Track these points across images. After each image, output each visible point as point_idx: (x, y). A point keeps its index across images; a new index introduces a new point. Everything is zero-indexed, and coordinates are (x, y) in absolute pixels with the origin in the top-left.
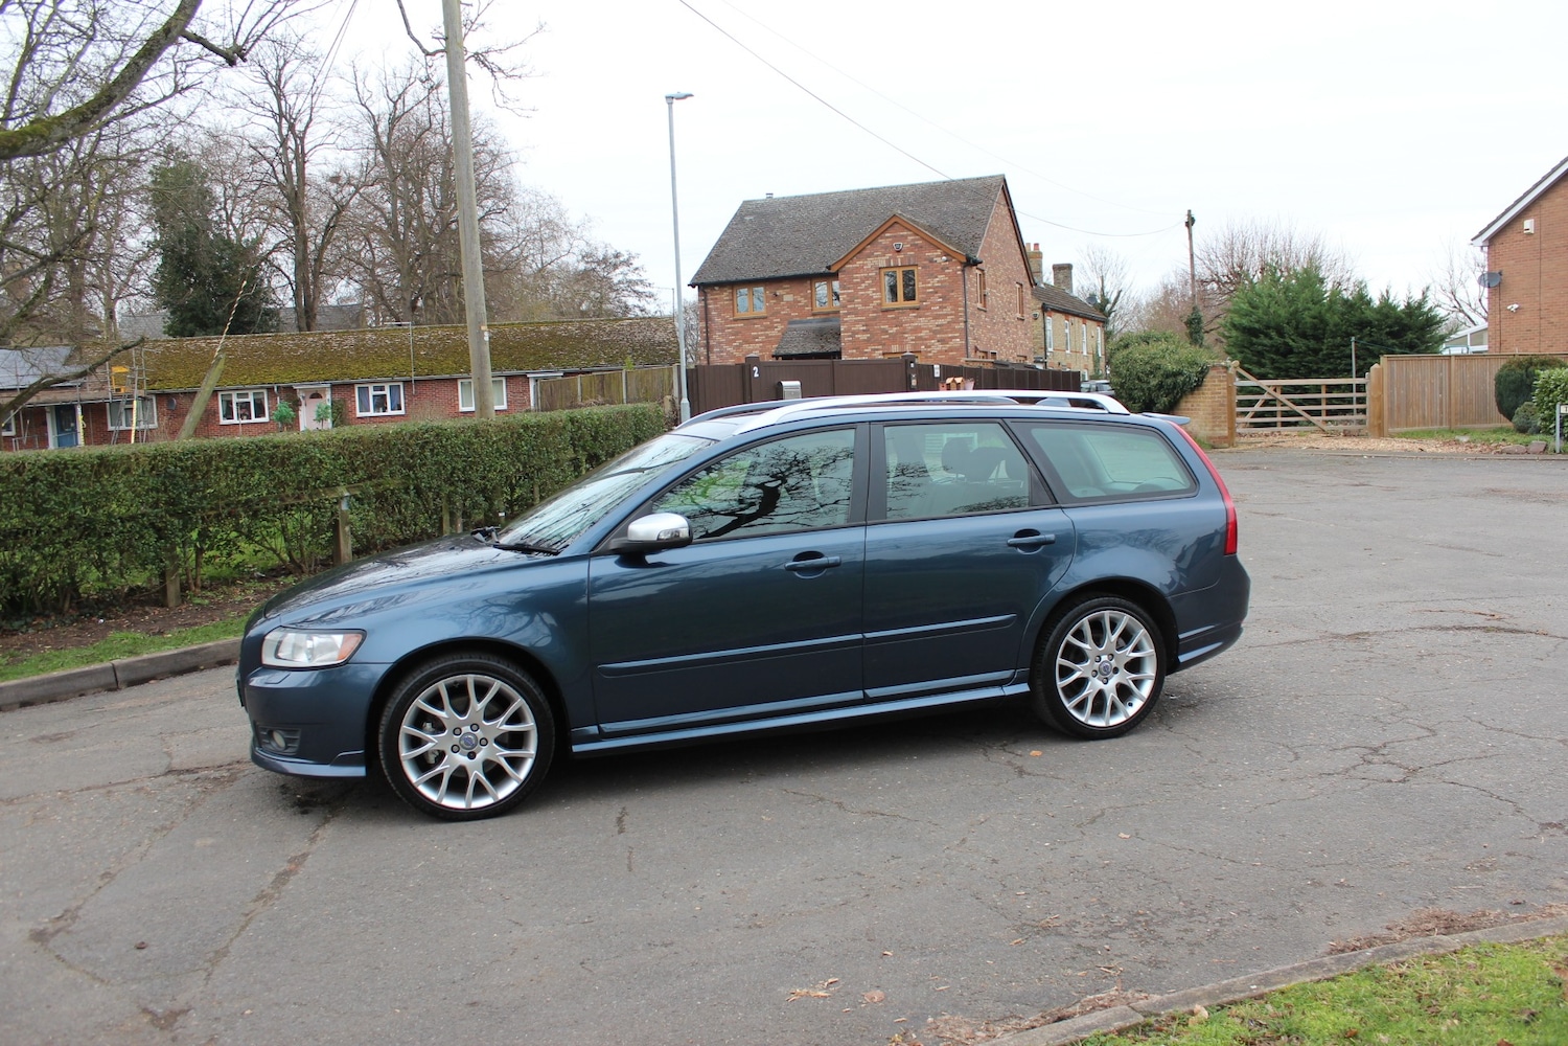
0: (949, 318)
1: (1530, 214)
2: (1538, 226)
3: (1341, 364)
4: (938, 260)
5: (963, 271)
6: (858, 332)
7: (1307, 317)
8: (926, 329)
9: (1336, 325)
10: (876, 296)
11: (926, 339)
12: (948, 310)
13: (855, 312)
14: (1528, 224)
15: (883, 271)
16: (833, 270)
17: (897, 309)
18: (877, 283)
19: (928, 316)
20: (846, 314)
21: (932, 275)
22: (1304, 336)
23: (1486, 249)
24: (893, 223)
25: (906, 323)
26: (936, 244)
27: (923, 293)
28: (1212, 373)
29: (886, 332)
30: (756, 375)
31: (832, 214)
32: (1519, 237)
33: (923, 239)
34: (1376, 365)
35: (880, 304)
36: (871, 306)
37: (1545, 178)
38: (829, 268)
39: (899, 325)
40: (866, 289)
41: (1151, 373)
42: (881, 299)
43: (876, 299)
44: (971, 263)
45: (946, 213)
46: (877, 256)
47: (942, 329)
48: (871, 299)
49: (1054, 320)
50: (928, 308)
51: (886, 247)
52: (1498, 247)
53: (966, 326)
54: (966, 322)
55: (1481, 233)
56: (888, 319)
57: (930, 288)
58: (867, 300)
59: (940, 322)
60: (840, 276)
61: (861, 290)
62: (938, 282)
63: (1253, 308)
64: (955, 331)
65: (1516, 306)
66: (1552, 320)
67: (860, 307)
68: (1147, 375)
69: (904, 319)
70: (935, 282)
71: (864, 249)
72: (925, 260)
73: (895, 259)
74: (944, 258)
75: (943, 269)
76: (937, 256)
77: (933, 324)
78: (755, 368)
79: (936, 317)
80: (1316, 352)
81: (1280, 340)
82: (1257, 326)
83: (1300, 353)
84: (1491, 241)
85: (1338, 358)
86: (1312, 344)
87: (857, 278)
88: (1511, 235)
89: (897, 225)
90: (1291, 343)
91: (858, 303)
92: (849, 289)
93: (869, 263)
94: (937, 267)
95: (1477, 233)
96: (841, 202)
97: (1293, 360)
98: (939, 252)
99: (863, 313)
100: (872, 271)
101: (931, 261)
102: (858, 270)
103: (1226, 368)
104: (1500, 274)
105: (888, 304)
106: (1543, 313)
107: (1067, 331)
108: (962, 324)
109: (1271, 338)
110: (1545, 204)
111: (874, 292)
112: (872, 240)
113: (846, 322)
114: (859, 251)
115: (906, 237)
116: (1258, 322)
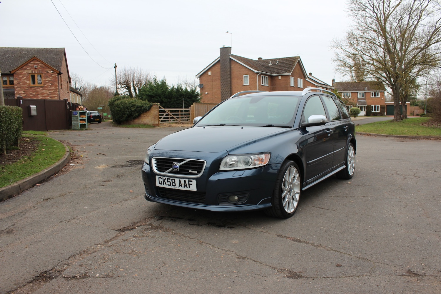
0: (54, 90)
1: (210, 70)
2: (212, 73)
3: (176, 106)
4: (50, 72)
5: (58, 76)
6: (21, 94)
7: (167, 93)
8: (45, 93)
9: (175, 95)
10: (28, 82)
11: (46, 97)
12: (53, 88)
13: (20, 87)
14: (209, 73)
15: (30, 74)
16: (12, 73)
17: (36, 87)
18: (28, 78)
19: (46, 89)
20: (17, 88)
21: (48, 76)
22: (166, 98)
23: (199, 78)
24: (34, 59)
25: (39, 91)
26: (49, 67)
27: (45, 82)
28: (154, 106)
29: (31, 94)
30: (22, 103)
31: (5, 54)
32: (207, 76)
33: (44, 65)
34: (192, 105)
35: (29, 85)
36: (26, 85)
37: (213, 62)
38: (10, 72)
39: (37, 92)
40: (24, 80)
41: (132, 107)
42: (29, 83)
43: (28, 83)
44: (60, 74)
45: (47, 58)
46: (28, 69)
47: (51, 93)
48: (26, 83)
49: (71, 94)
50: (46, 87)
51: (31, 67)
52: (202, 78)
53: (59, 93)
54: (59, 92)
55: (198, 74)
56: (32, 90)
57: (47, 80)
58: (25, 83)
59: (51, 91)
60: (15, 75)
61: (23, 80)
62: (50, 79)
63: (152, 90)
64: (55, 94)
65: (207, 93)
66: (216, 97)
67: (22, 85)
68: (130, 107)
69: (38, 90)
70: (49, 79)
71: (23, 67)
72: (45, 72)
73: (35, 71)
74: (52, 71)
75: (51, 75)
76: (50, 71)
77: (48, 92)
78: (21, 101)
79: (49, 90)
80: (170, 102)
81: (160, 99)
82: (153, 95)
83: (165, 102)
84: (200, 77)
85: (176, 104)
86: (169, 100)
87: (21, 76)
88: (205, 75)
89: (35, 60)
90: (163, 100)
91: (21, 84)
92: (18, 79)
93: (25, 71)
94: (49, 74)
95: (197, 74)
96: (8, 51)
97: (164, 104)
98: (50, 70)
99: (23, 87)
100: (26, 74)
101: (47, 72)
102: (21, 73)
103: (157, 105)
104: (203, 85)
105: (32, 85)
106: (213, 95)
107: (74, 97)
108: (58, 93)
109: (157, 98)
110: (213, 68)
111: (27, 81)
112: (26, 64)
113: (17, 90)
114: (22, 67)
115: (38, 64)
116: (153, 94)
